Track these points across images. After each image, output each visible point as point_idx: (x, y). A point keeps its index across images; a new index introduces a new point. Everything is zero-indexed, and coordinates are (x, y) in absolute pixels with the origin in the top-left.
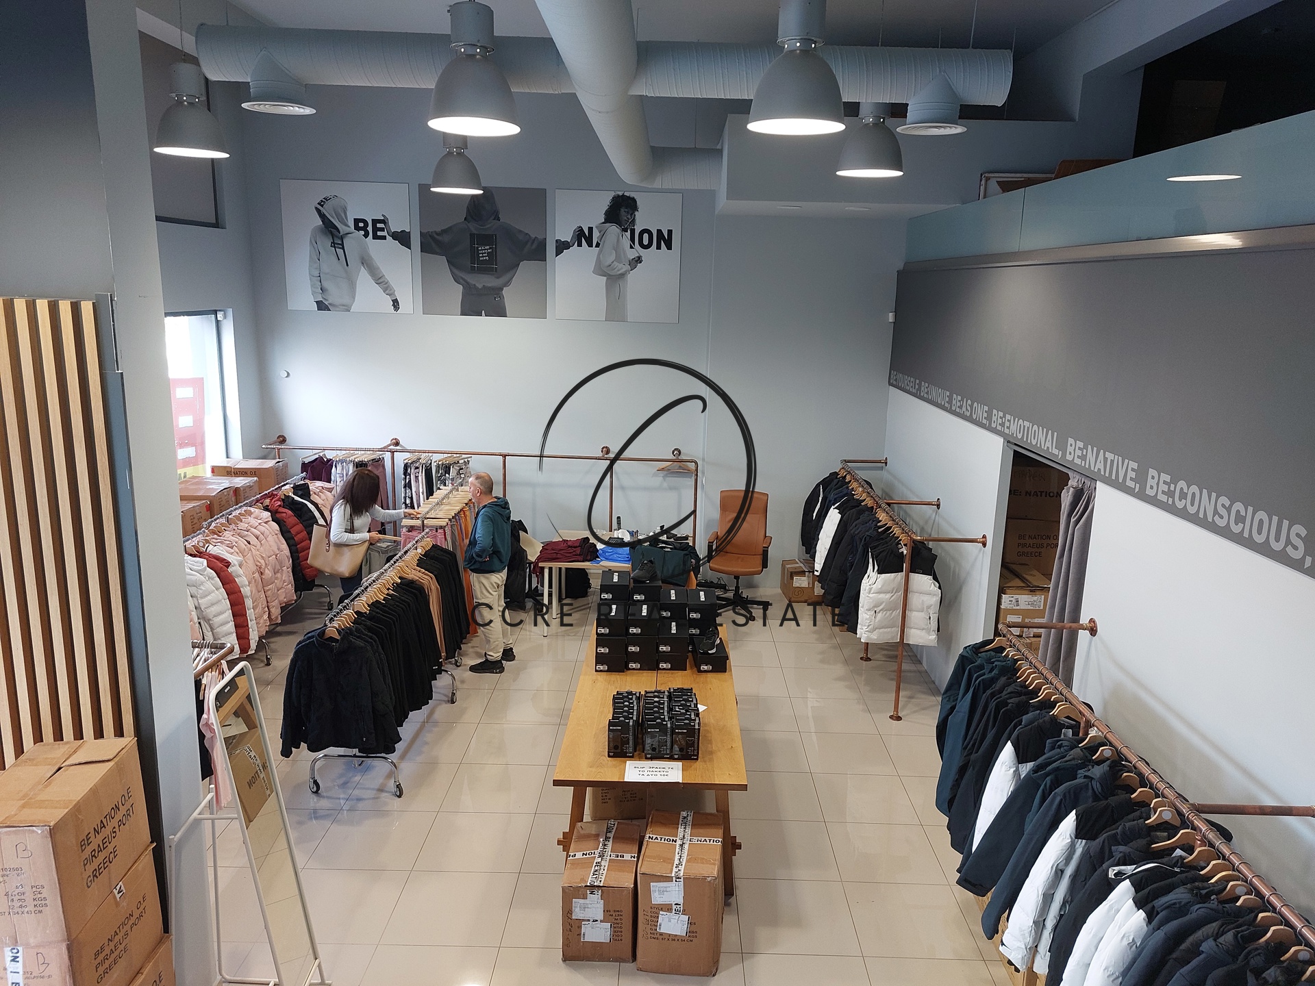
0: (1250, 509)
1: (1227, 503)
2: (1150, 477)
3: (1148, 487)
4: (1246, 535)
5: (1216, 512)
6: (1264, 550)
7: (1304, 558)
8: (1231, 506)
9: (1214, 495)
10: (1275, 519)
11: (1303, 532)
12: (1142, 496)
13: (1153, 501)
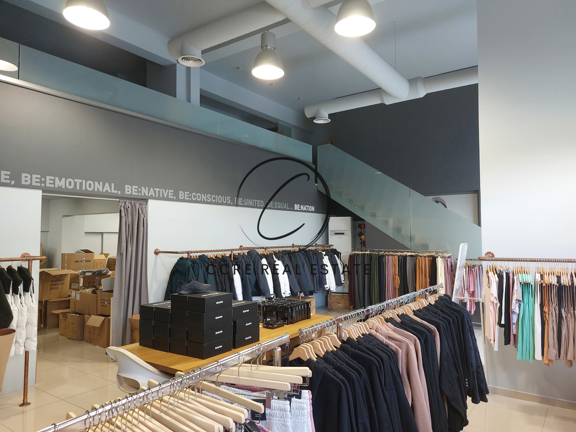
0: (217, 196)
1: (210, 196)
2: (180, 193)
3: (180, 197)
4: (217, 202)
5: (207, 198)
6: (222, 204)
7: (231, 203)
8: (211, 196)
9: (206, 195)
10: (223, 197)
11: (230, 198)
12: (178, 200)
13: (184, 201)
